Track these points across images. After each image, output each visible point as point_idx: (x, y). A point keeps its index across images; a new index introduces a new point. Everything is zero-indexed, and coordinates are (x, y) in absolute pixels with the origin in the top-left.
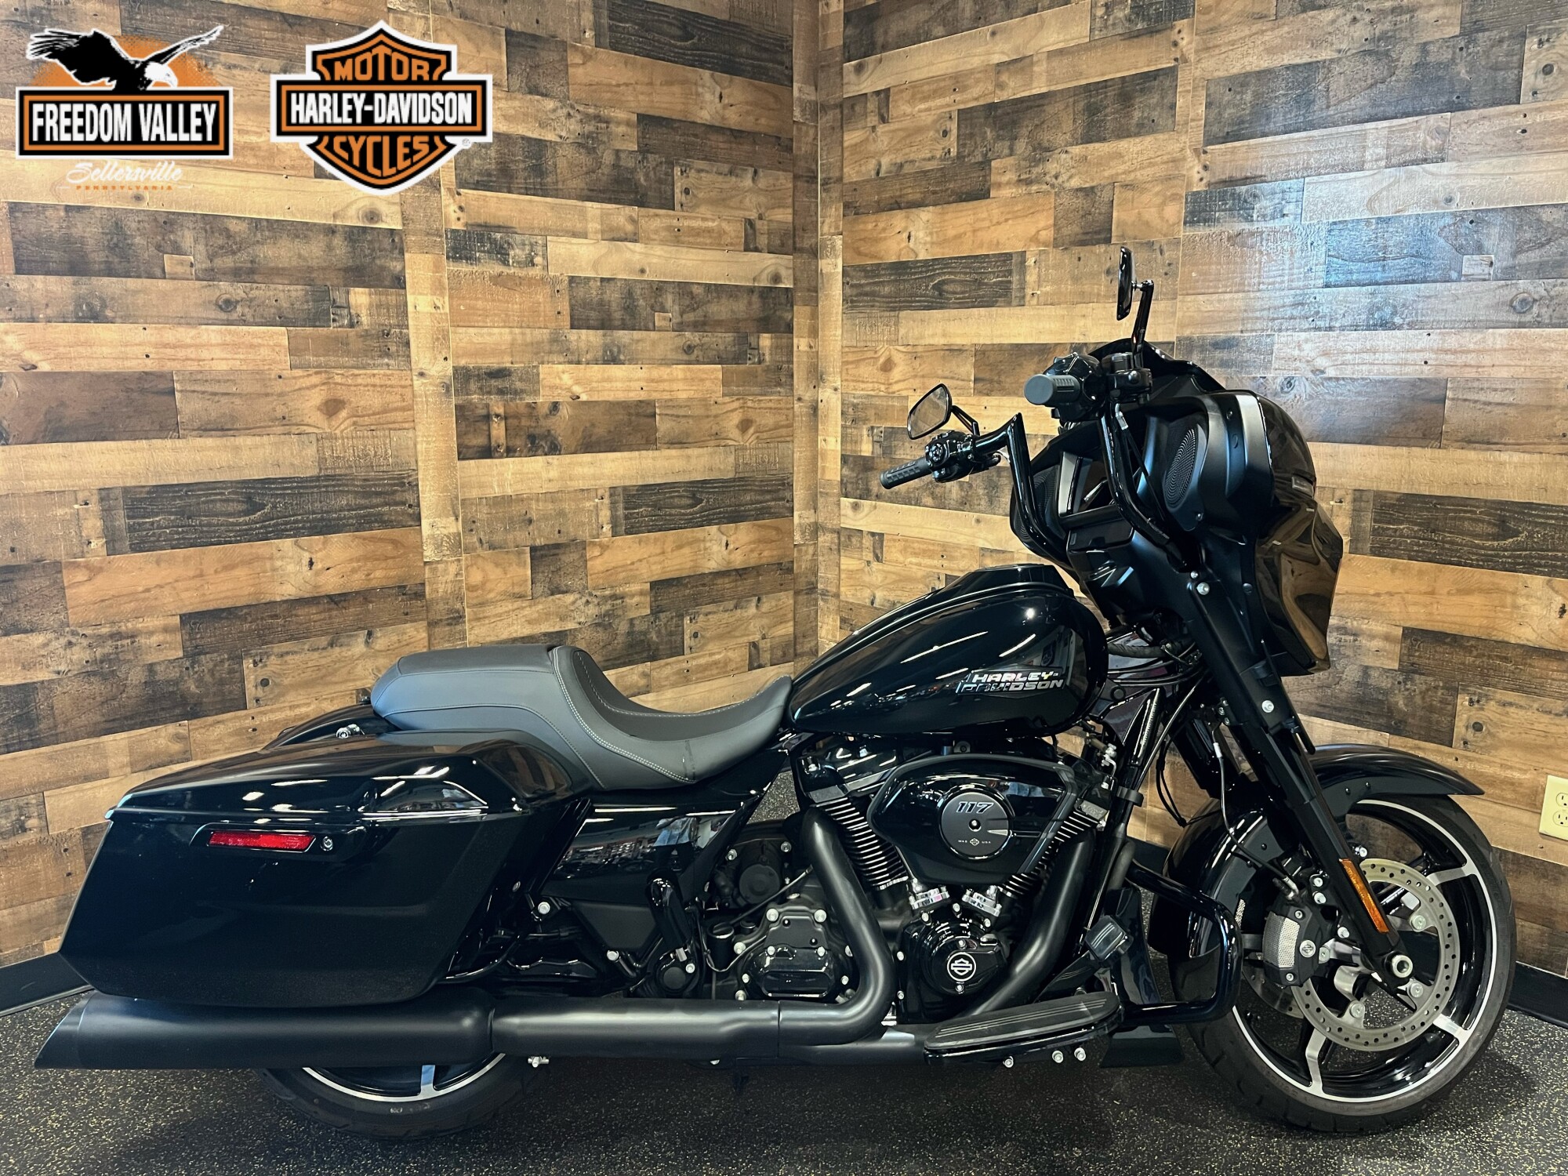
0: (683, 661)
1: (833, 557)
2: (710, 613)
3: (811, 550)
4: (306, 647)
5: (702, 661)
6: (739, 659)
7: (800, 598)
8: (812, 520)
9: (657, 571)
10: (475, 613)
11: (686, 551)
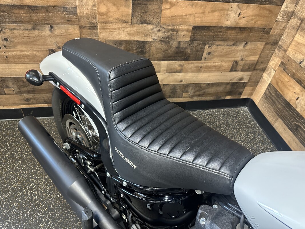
0: (200, 63)
1: (293, 32)
2: (219, 45)
3: (283, 25)
4: (22, 28)
5: (209, 64)
6: (226, 66)
7: (267, 46)
8: (292, 10)
9: (198, 22)
10: (103, 26)
11: (217, 14)
